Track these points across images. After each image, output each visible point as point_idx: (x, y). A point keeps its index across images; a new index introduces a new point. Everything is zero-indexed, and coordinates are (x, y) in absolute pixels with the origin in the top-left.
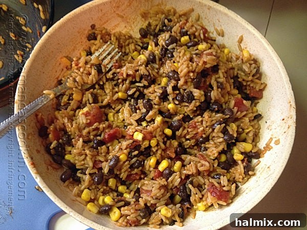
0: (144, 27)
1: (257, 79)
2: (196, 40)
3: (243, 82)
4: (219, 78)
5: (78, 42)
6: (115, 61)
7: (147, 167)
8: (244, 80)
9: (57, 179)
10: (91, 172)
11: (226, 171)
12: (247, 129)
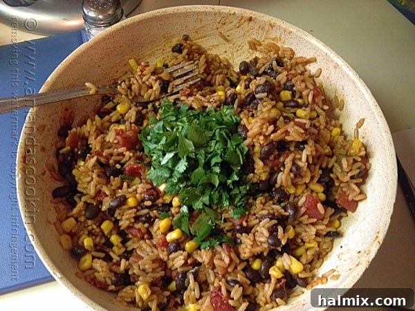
0: (248, 61)
1: (356, 184)
2: (300, 101)
3: (336, 180)
4: (300, 159)
5: (159, 48)
6: (188, 86)
7: (155, 228)
8: (338, 178)
9: (48, 190)
10: (88, 201)
11: (249, 282)
12: (309, 243)
